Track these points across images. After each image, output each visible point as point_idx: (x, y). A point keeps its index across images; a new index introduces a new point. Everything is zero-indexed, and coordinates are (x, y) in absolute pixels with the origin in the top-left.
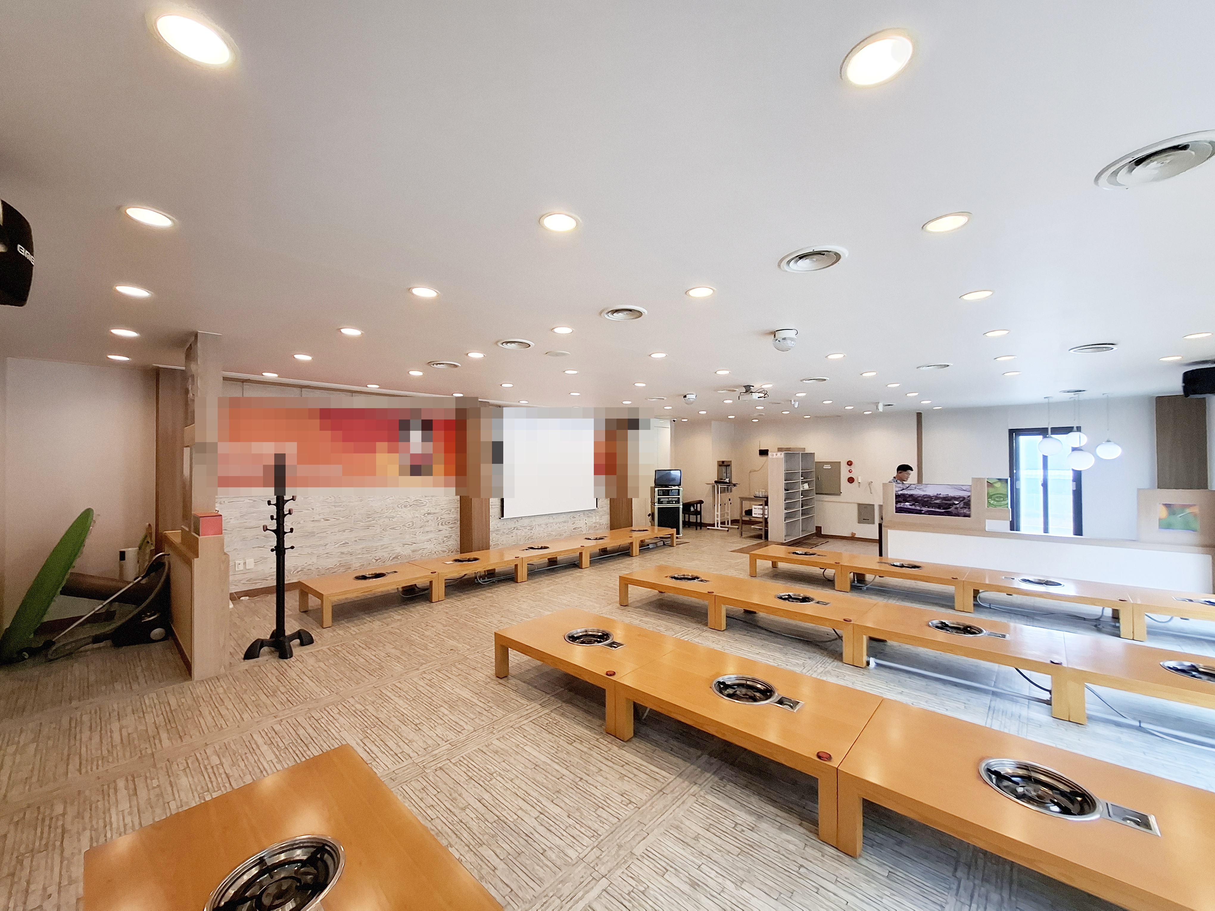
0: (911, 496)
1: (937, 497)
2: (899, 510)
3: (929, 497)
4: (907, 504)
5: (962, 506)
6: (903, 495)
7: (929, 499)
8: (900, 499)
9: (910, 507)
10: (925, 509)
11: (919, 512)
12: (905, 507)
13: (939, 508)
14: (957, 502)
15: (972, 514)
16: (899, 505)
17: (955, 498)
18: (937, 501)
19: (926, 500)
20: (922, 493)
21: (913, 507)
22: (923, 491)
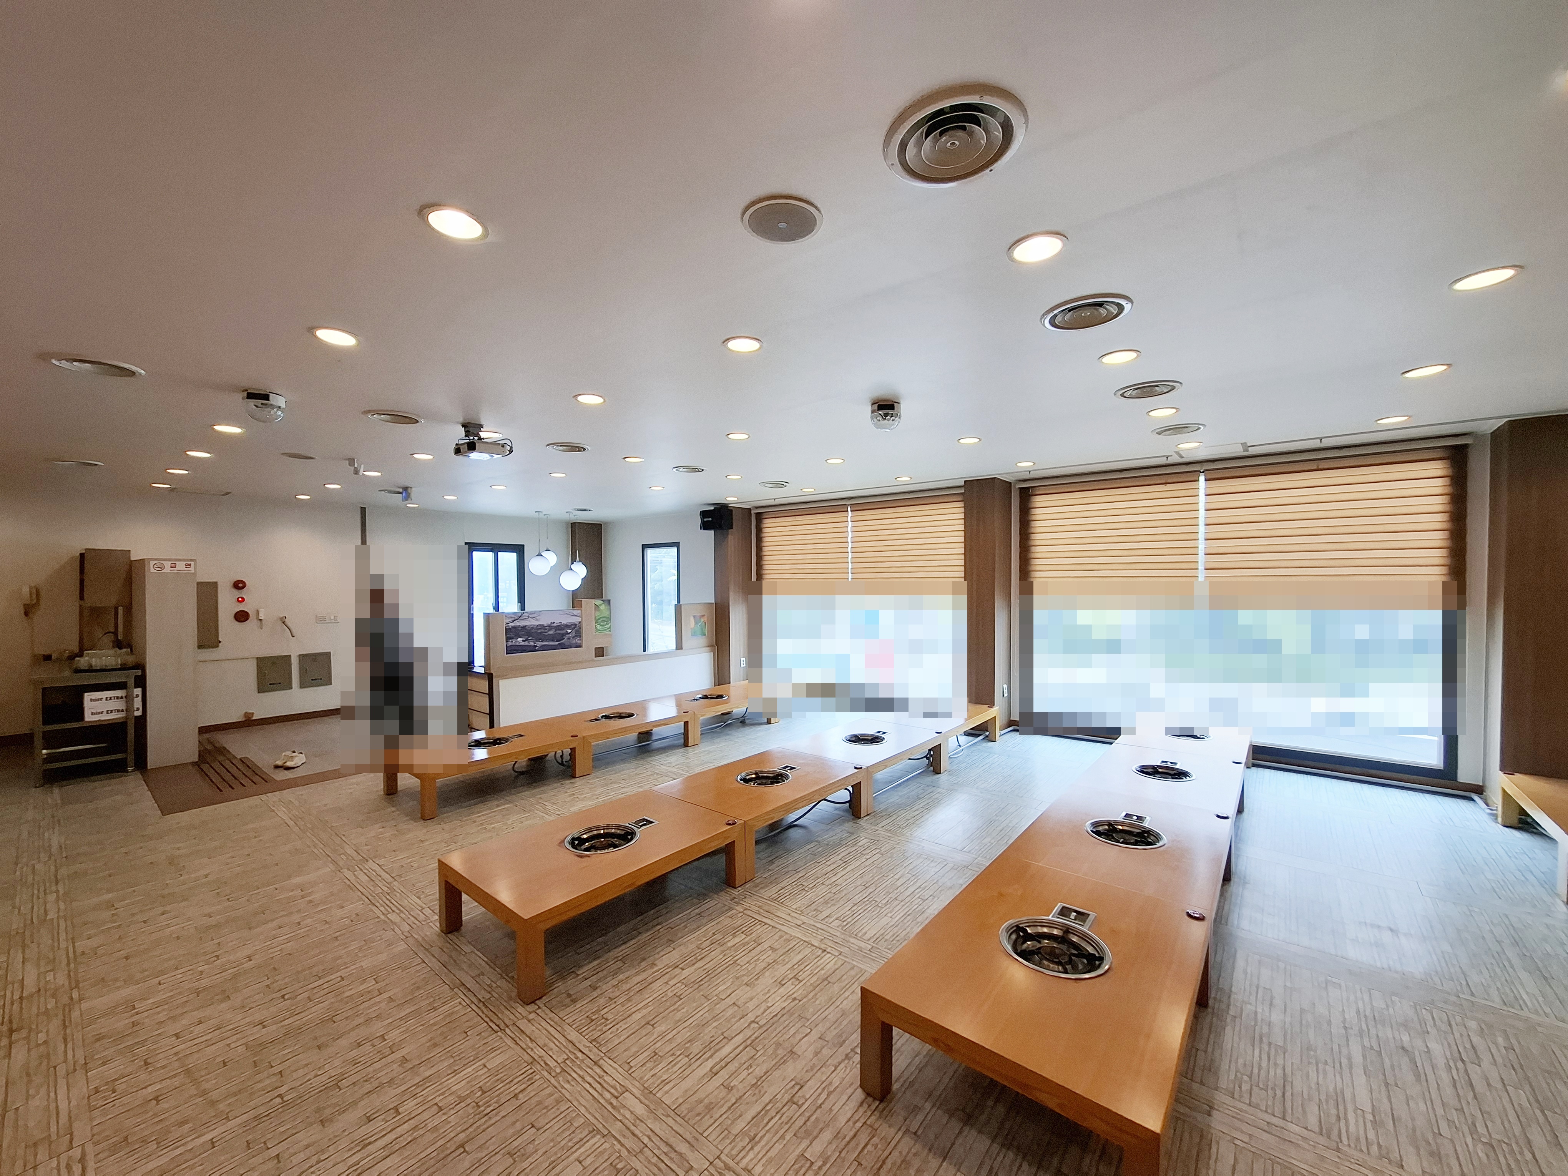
0: (524, 627)
1: (550, 627)
2: (510, 650)
3: (542, 627)
4: (519, 639)
5: (574, 635)
6: (515, 627)
7: (543, 630)
8: (512, 635)
9: (523, 643)
10: (539, 644)
11: (533, 649)
12: (517, 644)
13: (553, 641)
14: (569, 631)
15: (584, 645)
16: (510, 644)
17: (567, 626)
18: (551, 632)
19: (539, 631)
20: (537, 623)
21: (526, 643)
22: (537, 620)
